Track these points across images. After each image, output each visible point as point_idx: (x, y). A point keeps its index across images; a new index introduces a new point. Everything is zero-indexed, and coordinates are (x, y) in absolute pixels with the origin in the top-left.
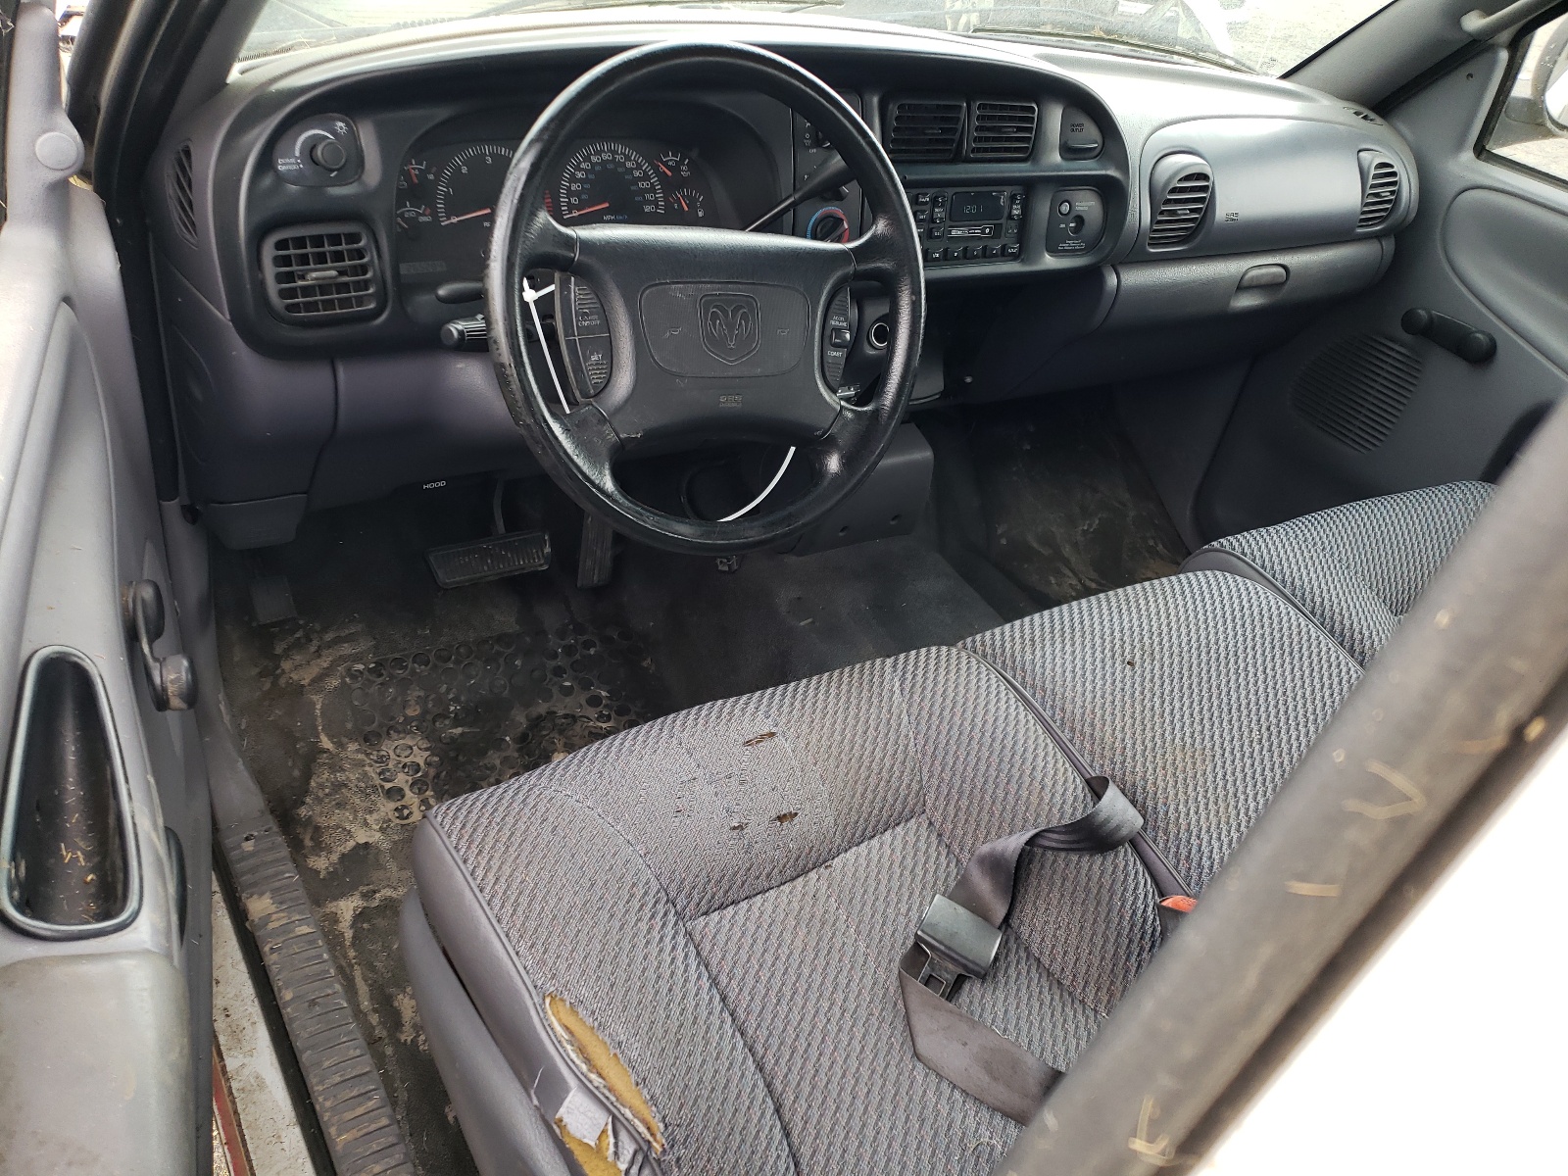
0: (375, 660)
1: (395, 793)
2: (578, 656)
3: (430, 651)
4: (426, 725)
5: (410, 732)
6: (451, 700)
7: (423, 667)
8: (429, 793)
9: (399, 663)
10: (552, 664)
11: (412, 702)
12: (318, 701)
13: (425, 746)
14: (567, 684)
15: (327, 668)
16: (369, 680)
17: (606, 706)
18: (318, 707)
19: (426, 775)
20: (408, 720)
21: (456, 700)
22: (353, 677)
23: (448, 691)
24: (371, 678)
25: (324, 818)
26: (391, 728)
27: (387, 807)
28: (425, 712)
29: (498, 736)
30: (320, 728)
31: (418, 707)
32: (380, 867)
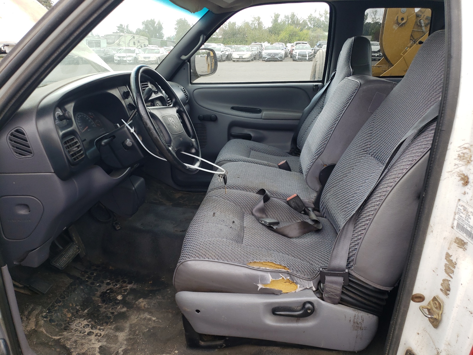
0: (46, 309)
1: (90, 334)
2: (93, 278)
3: (58, 298)
4: (76, 315)
5: (74, 320)
6: (76, 306)
7: (61, 303)
8: (98, 327)
9: (53, 306)
10: (89, 283)
11: (67, 313)
12: (43, 330)
13: (83, 320)
14: (98, 285)
15: (36, 320)
16: (51, 315)
17: (112, 283)
18: (44, 331)
19: (92, 325)
20: (70, 318)
21: (77, 305)
22: (46, 317)
23: (72, 304)
24: (50, 314)
25: (82, 350)
26: (68, 323)
27: (93, 337)
28: (72, 313)
29: (97, 305)
30: (50, 336)
31: (69, 314)
32: (110, 348)
